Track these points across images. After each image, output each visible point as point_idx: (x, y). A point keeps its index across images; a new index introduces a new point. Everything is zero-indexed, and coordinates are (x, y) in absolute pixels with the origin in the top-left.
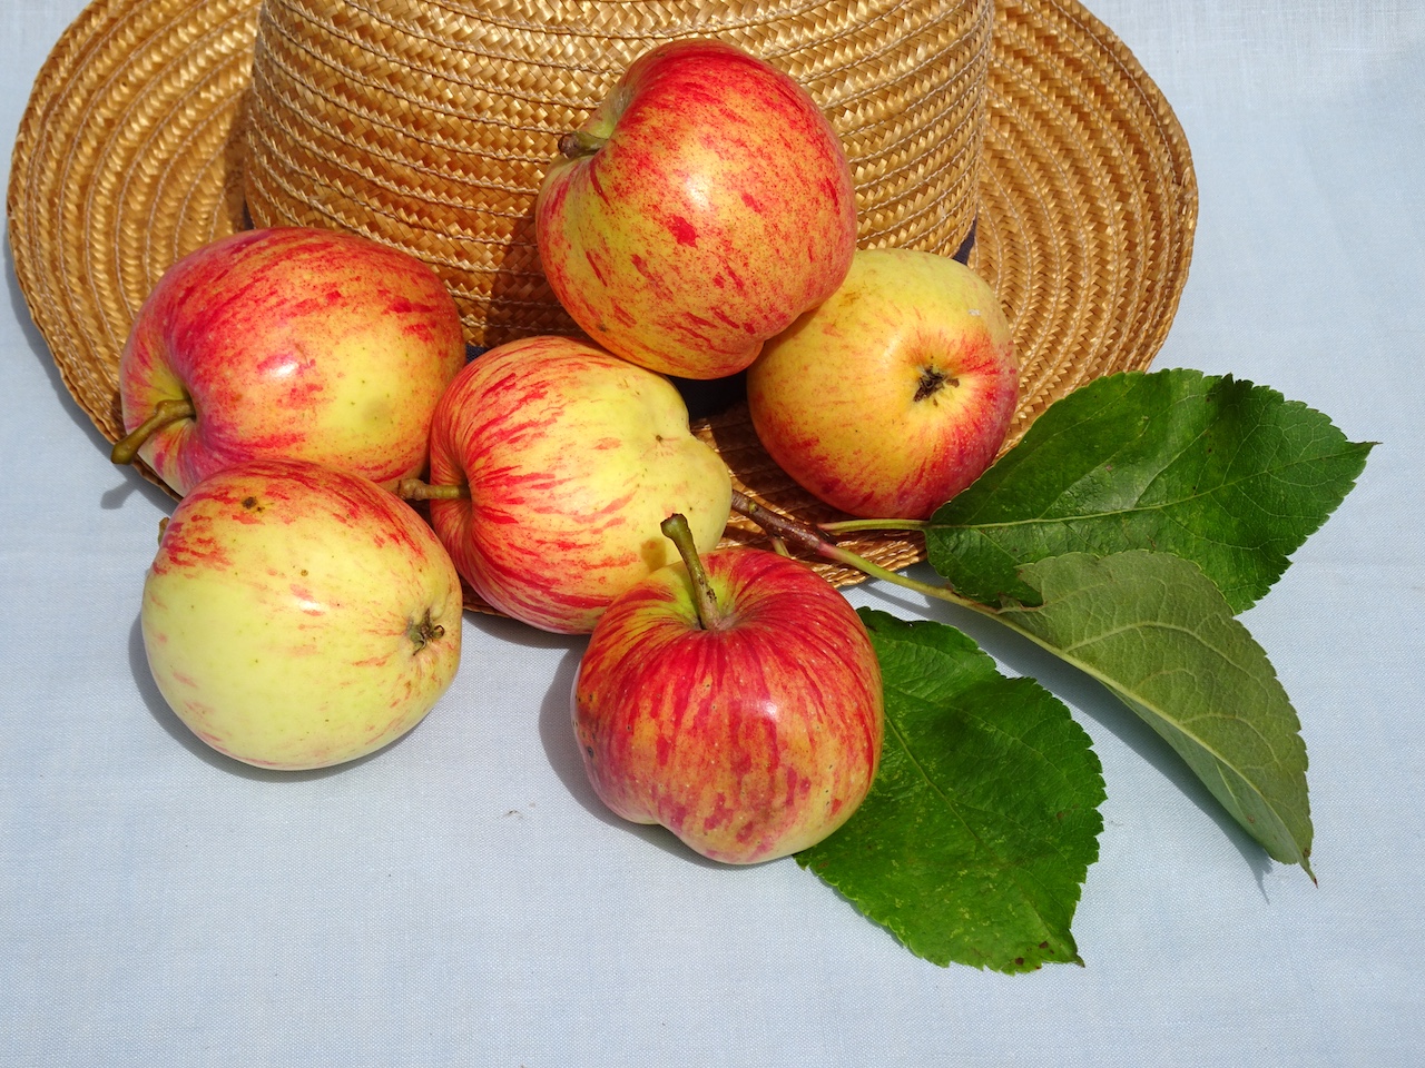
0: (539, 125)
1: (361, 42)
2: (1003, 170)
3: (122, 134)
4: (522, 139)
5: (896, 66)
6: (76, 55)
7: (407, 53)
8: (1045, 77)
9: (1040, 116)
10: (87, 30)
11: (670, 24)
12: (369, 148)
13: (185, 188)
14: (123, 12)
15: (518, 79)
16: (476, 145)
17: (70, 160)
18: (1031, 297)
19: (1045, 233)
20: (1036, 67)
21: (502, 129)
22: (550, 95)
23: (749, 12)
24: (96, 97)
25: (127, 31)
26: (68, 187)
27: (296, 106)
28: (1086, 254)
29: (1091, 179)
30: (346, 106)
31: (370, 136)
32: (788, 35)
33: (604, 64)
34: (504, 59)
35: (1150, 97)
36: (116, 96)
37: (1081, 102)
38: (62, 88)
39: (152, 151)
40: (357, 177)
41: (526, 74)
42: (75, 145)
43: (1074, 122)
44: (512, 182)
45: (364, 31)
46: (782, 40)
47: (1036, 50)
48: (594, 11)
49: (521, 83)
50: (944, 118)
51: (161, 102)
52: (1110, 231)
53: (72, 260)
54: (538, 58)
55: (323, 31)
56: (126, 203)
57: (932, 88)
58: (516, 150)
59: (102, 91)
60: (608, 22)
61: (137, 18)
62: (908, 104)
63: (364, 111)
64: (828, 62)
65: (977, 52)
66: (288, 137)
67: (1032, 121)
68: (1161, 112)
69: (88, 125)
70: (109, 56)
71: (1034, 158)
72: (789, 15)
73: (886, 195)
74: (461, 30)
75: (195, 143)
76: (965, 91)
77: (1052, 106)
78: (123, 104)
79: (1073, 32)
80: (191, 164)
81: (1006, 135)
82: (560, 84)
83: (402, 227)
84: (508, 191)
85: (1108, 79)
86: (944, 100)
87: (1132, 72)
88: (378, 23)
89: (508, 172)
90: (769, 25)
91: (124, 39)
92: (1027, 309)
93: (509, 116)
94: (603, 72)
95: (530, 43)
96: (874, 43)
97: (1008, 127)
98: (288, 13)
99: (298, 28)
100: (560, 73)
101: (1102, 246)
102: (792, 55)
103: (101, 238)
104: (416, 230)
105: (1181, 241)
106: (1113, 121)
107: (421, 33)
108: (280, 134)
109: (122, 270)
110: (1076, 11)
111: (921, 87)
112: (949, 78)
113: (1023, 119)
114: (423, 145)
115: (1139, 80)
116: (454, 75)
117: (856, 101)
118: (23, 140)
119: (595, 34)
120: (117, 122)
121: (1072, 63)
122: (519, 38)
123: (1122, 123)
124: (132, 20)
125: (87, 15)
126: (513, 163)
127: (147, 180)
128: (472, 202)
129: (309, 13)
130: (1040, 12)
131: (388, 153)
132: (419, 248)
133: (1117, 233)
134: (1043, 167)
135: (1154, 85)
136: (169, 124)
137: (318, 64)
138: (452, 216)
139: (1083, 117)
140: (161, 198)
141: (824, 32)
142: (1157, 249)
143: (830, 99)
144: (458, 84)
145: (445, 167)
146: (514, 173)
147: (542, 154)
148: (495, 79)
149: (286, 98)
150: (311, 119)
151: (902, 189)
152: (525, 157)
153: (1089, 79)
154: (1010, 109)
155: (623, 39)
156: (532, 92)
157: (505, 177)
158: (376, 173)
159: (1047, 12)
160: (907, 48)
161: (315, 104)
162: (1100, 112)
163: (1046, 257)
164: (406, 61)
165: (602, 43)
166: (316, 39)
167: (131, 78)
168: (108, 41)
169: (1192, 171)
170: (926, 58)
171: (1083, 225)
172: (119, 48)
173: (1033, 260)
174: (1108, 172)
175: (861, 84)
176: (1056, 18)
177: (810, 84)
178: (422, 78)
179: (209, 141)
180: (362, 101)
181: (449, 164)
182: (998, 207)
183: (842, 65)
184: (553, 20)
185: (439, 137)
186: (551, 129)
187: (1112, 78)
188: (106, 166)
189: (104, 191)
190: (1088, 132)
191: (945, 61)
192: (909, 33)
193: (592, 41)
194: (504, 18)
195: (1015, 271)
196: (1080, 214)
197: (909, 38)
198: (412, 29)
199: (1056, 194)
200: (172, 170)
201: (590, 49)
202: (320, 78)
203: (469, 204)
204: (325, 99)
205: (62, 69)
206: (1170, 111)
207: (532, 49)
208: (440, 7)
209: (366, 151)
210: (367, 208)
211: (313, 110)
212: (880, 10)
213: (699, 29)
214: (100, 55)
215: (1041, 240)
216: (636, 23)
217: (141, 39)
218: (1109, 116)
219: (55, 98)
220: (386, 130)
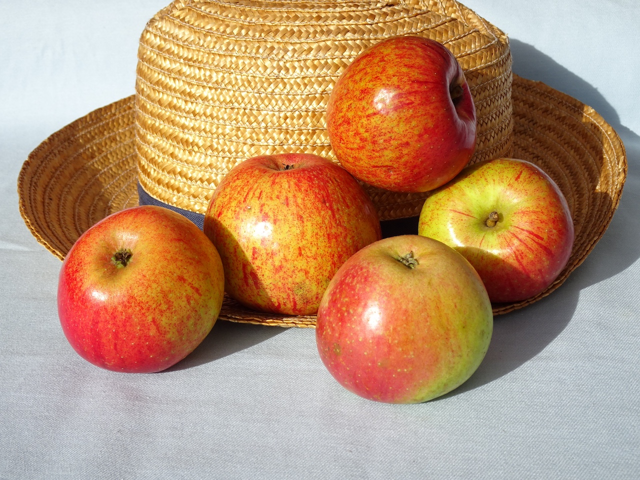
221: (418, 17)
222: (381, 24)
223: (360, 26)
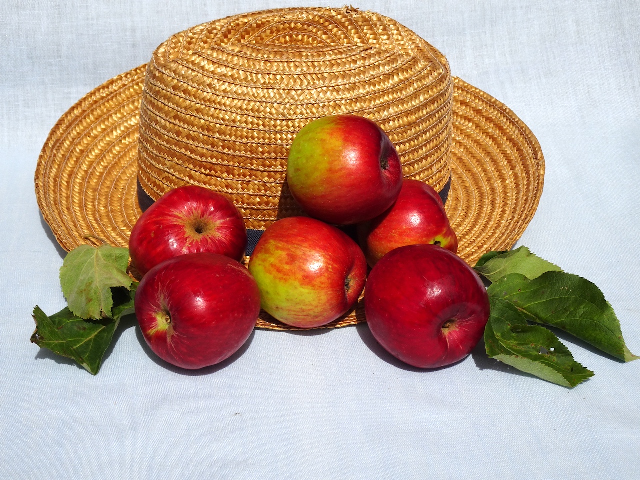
0: (260, 127)
1: (184, 96)
2: (462, 164)
3: (88, 156)
4: (253, 134)
5: (412, 103)
6: (67, 124)
7: (204, 100)
8: (478, 126)
9: (476, 142)
10: (73, 115)
11: (314, 84)
12: (188, 142)
13: (114, 177)
14: (89, 108)
15: (251, 108)
16: (234, 137)
17: (64, 164)
18: (476, 209)
19: (481, 185)
20: (473, 122)
21: (245, 130)
22: (264, 114)
23: (348, 78)
24: (77, 141)
25: (90, 115)
26: (63, 175)
27: (158, 127)
28: (498, 191)
29: (499, 163)
30: (178, 124)
31: (189, 137)
32: (364, 89)
33: (287, 101)
34: (245, 100)
35: (522, 128)
36: (85, 142)
37: (493, 134)
38: (61, 137)
39: (100, 163)
40: (183, 155)
41: (254, 106)
42: (66, 159)
43: (491, 143)
44: (249, 153)
45: (186, 92)
46: (361, 91)
47: (473, 116)
48: (282, 79)
49: (252, 110)
50: (434, 127)
51: (105, 144)
52: (507, 182)
53: (64, 202)
54: (259, 99)
55: (169, 93)
56: (89, 182)
57: (428, 113)
58: (250, 139)
59: (79, 139)
60: (288, 83)
61: (95, 110)
62: (417, 119)
63: (186, 126)
64: (382, 100)
65: (447, 100)
66: (155, 142)
67: (473, 144)
68: (527, 133)
69: (72, 152)
70: (82, 125)
71: (474, 157)
72: (365, 80)
73: (409, 159)
74: (226, 89)
75: (119, 160)
76: (442, 116)
77: (482, 138)
78: (88, 144)
79: (489, 108)
80: (117, 168)
81: (462, 150)
82: (268, 110)
83: (203, 176)
84: (247, 157)
85: (504, 124)
86: (433, 119)
87: (514, 119)
88: (191, 88)
89: (247, 149)
90: (356, 84)
91: (89, 119)
92: (474, 214)
93: (247, 124)
94: (286, 104)
95: (255, 93)
96: (401, 94)
97: (463, 147)
98: (154, 87)
99: (158, 93)
100: (269, 105)
101: (505, 188)
102: (367, 97)
103: (77, 195)
104: (209, 177)
105: (539, 180)
106: (507, 140)
107: (209, 91)
108: (151, 141)
109: (86, 207)
110: (489, 99)
111: (423, 112)
112: (435, 110)
113: (469, 144)
114: (211, 139)
115: (517, 122)
116: (224, 108)
117: (395, 117)
118: (43, 155)
119: (283, 88)
120: (85, 151)
121: (489, 120)
122: (250, 91)
123: (510, 140)
124: (93, 111)
125: (73, 109)
126: (249, 145)
127: (98, 174)
128: (232, 163)
129: (163, 86)
130: (474, 101)
131: (196, 144)
132: (210, 185)
133: (511, 182)
134: (479, 161)
135: (523, 123)
136: (108, 152)
137: (167, 107)
138: (224, 170)
139: (494, 140)
140: (104, 181)
141: (380, 88)
142: (528, 185)
143: (384, 116)
144: (226, 111)
145: (221, 148)
146: (250, 149)
147: (262, 140)
148: (241, 108)
149: (154, 124)
150: (164, 132)
151: (416, 157)
152: (254, 141)
153: (496, 124)
154: (464, 140)
155: (295, 90)
156: (257, 114)
157: (246, 151)
158: (192, 153)
159: (477, 101)
160: (416, 95)
161: (166, 125)
162: (501, 137)
163: (482, 195)
164: (203, 103)
165: (286, 92)
166: (165, 97)
167: (92, 134)
168: (82, 119)
169: (542, 153)
170: (425, 100)
171: (497, 181)
172: (87, 123)
173: (476, 196)
174: (506, 160)
175: (397, 110)
176: (481, 103)
177: (375, 109)
178: (210, 110)
179: (125, 159)
180: (185, 121)
181: (222, 146)
182: (460, 177)
183: (388, 101)
184: (265, 83)
185: (218, 135)
186: (265, 129)
187: (506, 123)
188: (80, 168)
189: (79, 177)
190: (497, 145)
191: (433, 102)
192: (417, 90)
193: (282, 91)
194: (244, 83)
195: (469, 201)
196: (495, 177)
197: (417, 92)
198: (206, 89)
199: (485, 170)
200: (109, 170)
201: (280, 94)
202: (167, 114)
203: (231, 163)
204: (170, 122)
205: (61, 130)
206: (531, 132)
207: (256, 95)
208: (217, 79)
209: (187, 143)
210: (188, 169)
211: (165, 128)
212: (404, 80)
213: (327, 85)
214: (78, 125)
215: (479, 188)
216: (300, 84)
217: (97, 119)
218: (505, 139)
219: (58, 141)
220: (195, 133)
221: (388, 59)
222: (362, 68)
223: (347, 72)
